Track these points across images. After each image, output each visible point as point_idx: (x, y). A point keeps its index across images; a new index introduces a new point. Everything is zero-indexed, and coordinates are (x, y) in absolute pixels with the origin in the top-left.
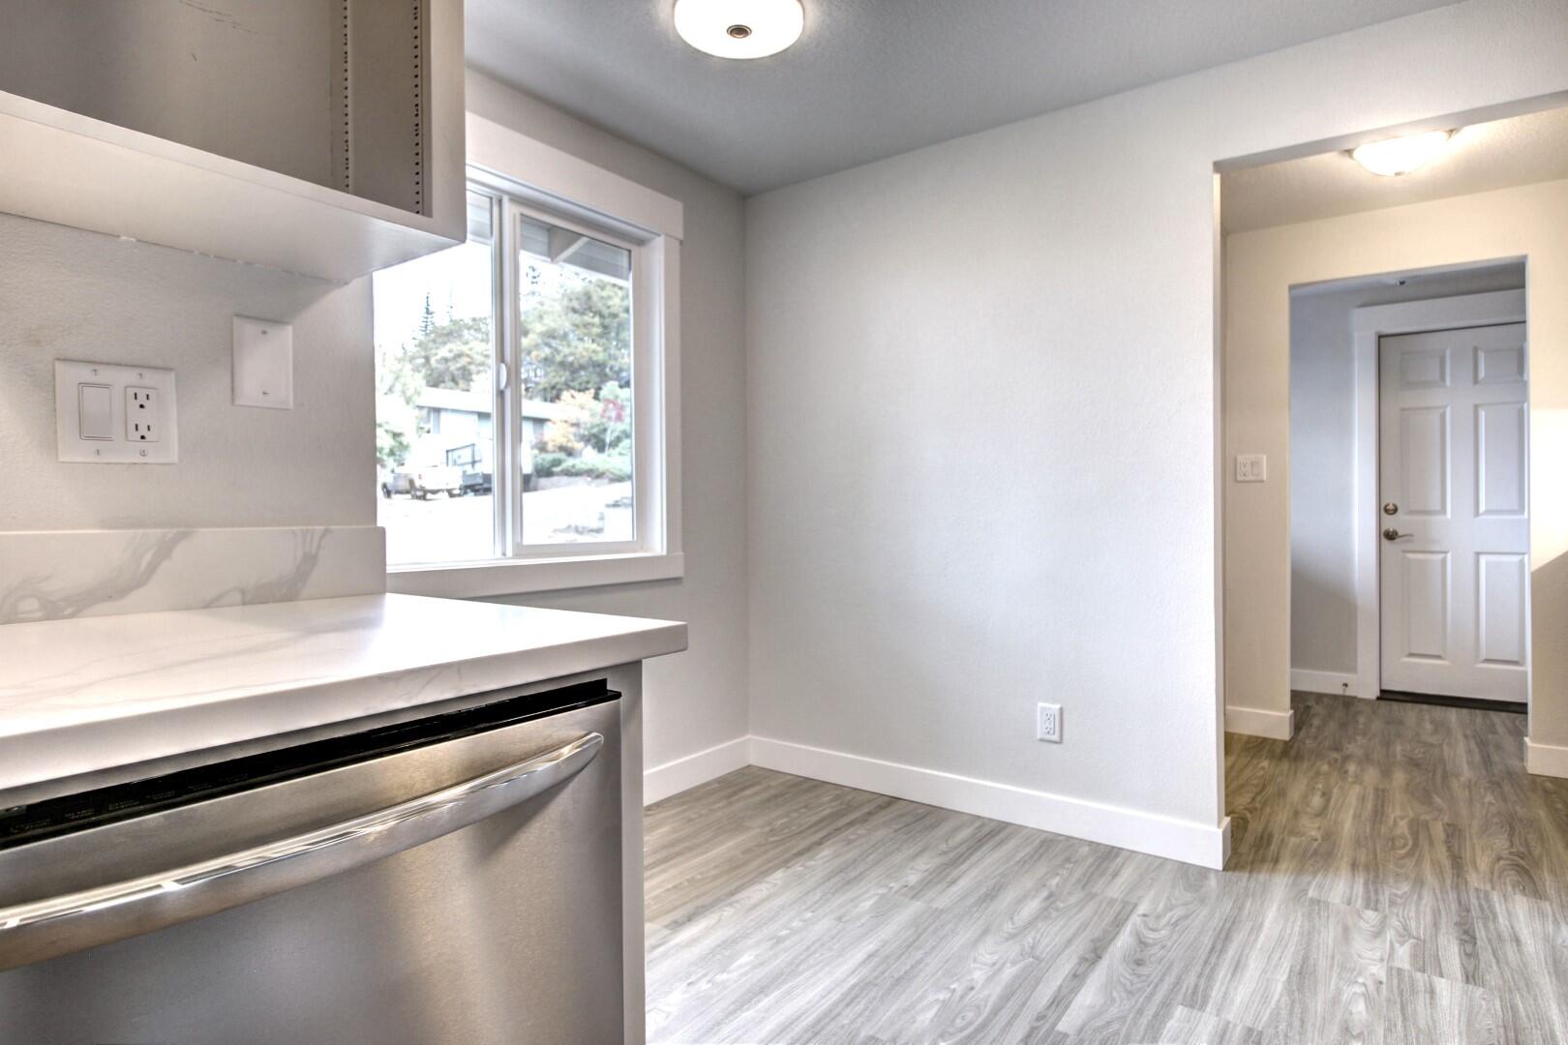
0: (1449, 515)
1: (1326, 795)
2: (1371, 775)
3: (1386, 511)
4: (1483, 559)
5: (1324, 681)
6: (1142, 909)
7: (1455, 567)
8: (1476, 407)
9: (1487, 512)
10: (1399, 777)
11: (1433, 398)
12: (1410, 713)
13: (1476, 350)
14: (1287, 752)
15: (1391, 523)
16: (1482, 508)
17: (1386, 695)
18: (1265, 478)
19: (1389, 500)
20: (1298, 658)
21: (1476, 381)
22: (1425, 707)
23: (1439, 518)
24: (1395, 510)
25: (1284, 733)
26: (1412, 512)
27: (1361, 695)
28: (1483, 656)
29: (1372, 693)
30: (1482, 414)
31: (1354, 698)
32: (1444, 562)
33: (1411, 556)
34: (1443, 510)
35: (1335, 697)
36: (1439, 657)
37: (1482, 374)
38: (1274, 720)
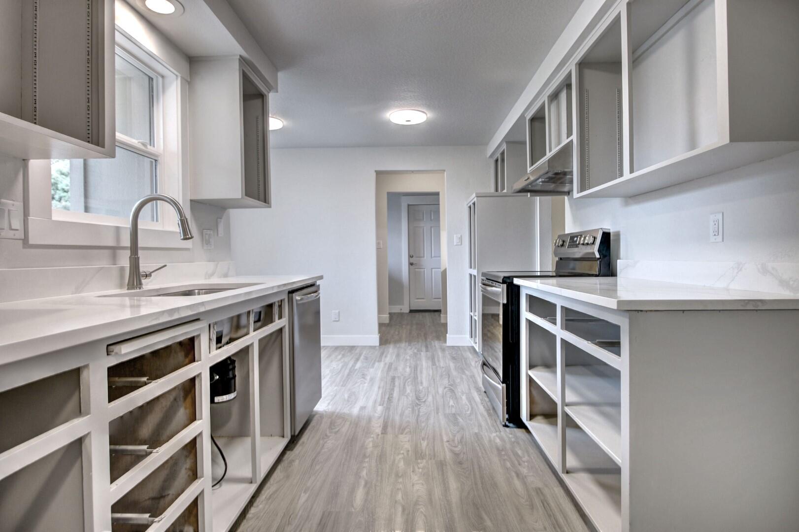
0: (425, 258)
1: (399, 332)
2: (409, 327)
3: (411, 257)
4: (433, 270)
5: (396, 309)
6: (364, 353)
7: (427, 272)
8: (431, 227)
9: (434, 257)
10: (414, 327)
11: (422, 224)
12: (417, 315)
13: (431, 211)
14: (388, 325)
15: (412, 260)
16: (433, 256)
17: (411, 311)
18: (381, 247)
19: (412, 254)
20: (390, 304)
21: (431, 220)
22: (420, 313)
23: (422, 259)
24: (413, 256)
25: (387, 321)
26: (417, 257)
27: (405, 312)
28: (434, 297)
29: (408, 311)
30: (432, 229)
31: (403, 313)
32: (424, 271)
33: (417, 270)
34: (424, 257)
35: (399, 313)
36: (423, 299)
37: (432, 218)
38: (386, 318)
